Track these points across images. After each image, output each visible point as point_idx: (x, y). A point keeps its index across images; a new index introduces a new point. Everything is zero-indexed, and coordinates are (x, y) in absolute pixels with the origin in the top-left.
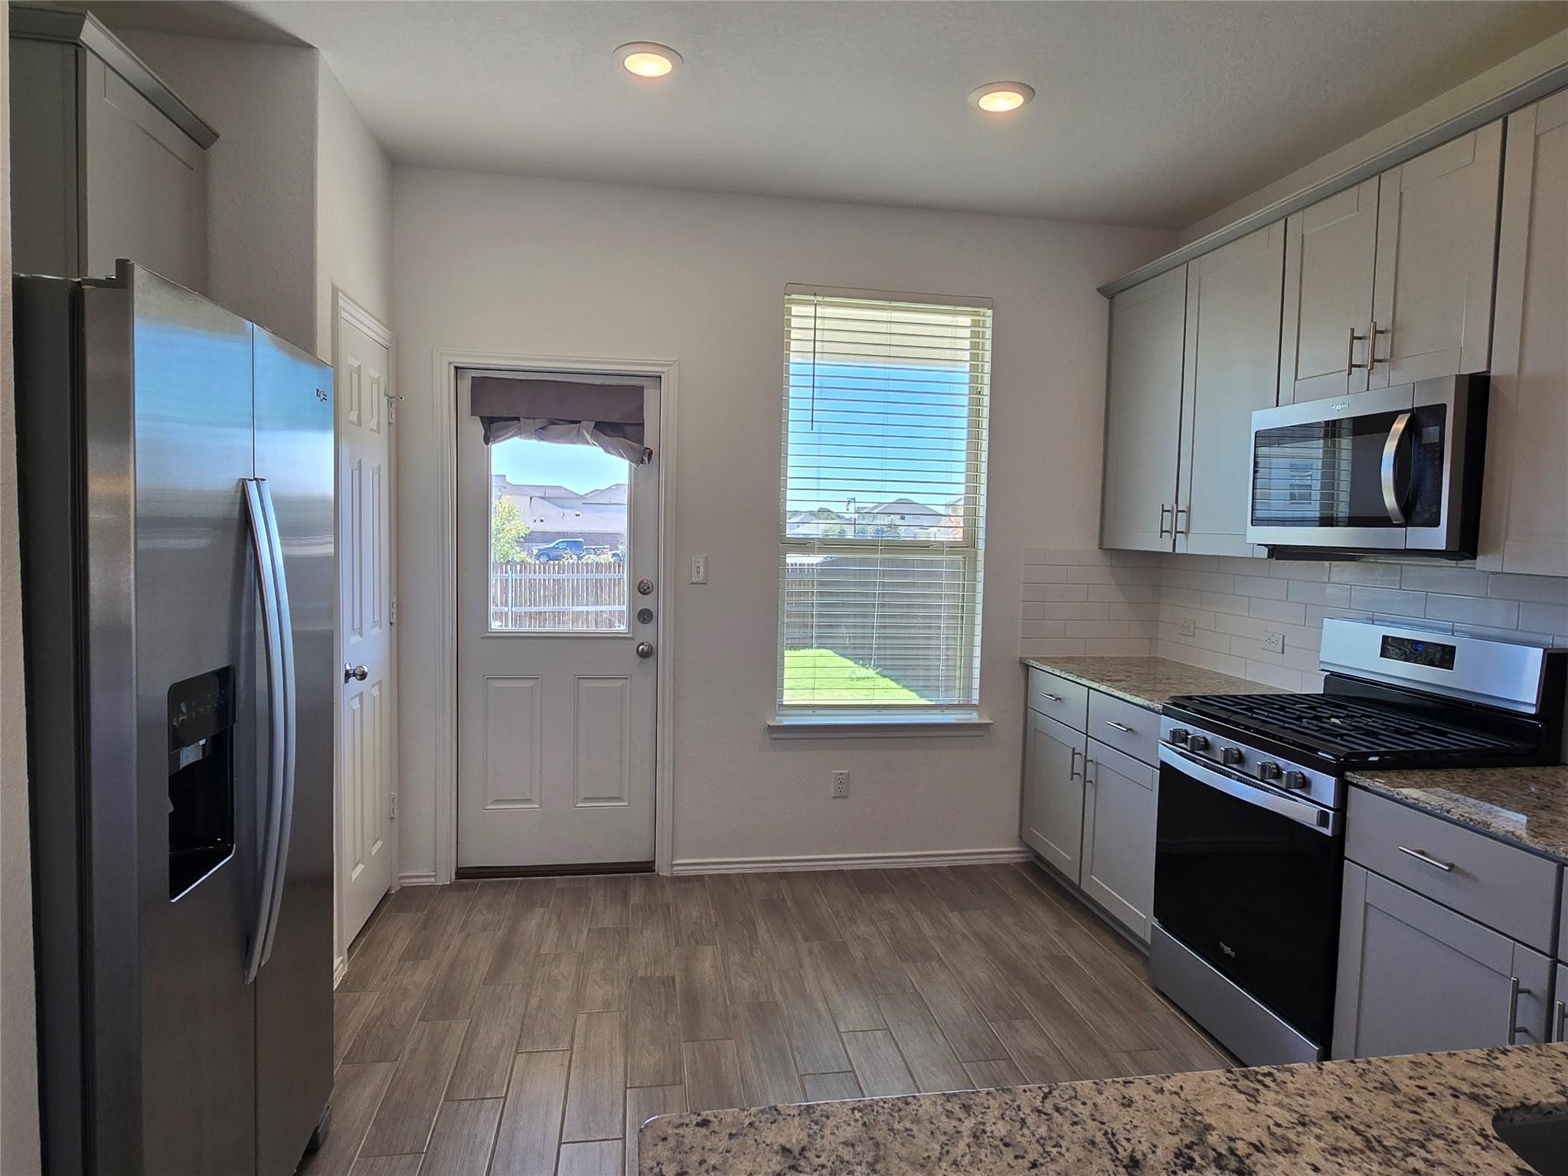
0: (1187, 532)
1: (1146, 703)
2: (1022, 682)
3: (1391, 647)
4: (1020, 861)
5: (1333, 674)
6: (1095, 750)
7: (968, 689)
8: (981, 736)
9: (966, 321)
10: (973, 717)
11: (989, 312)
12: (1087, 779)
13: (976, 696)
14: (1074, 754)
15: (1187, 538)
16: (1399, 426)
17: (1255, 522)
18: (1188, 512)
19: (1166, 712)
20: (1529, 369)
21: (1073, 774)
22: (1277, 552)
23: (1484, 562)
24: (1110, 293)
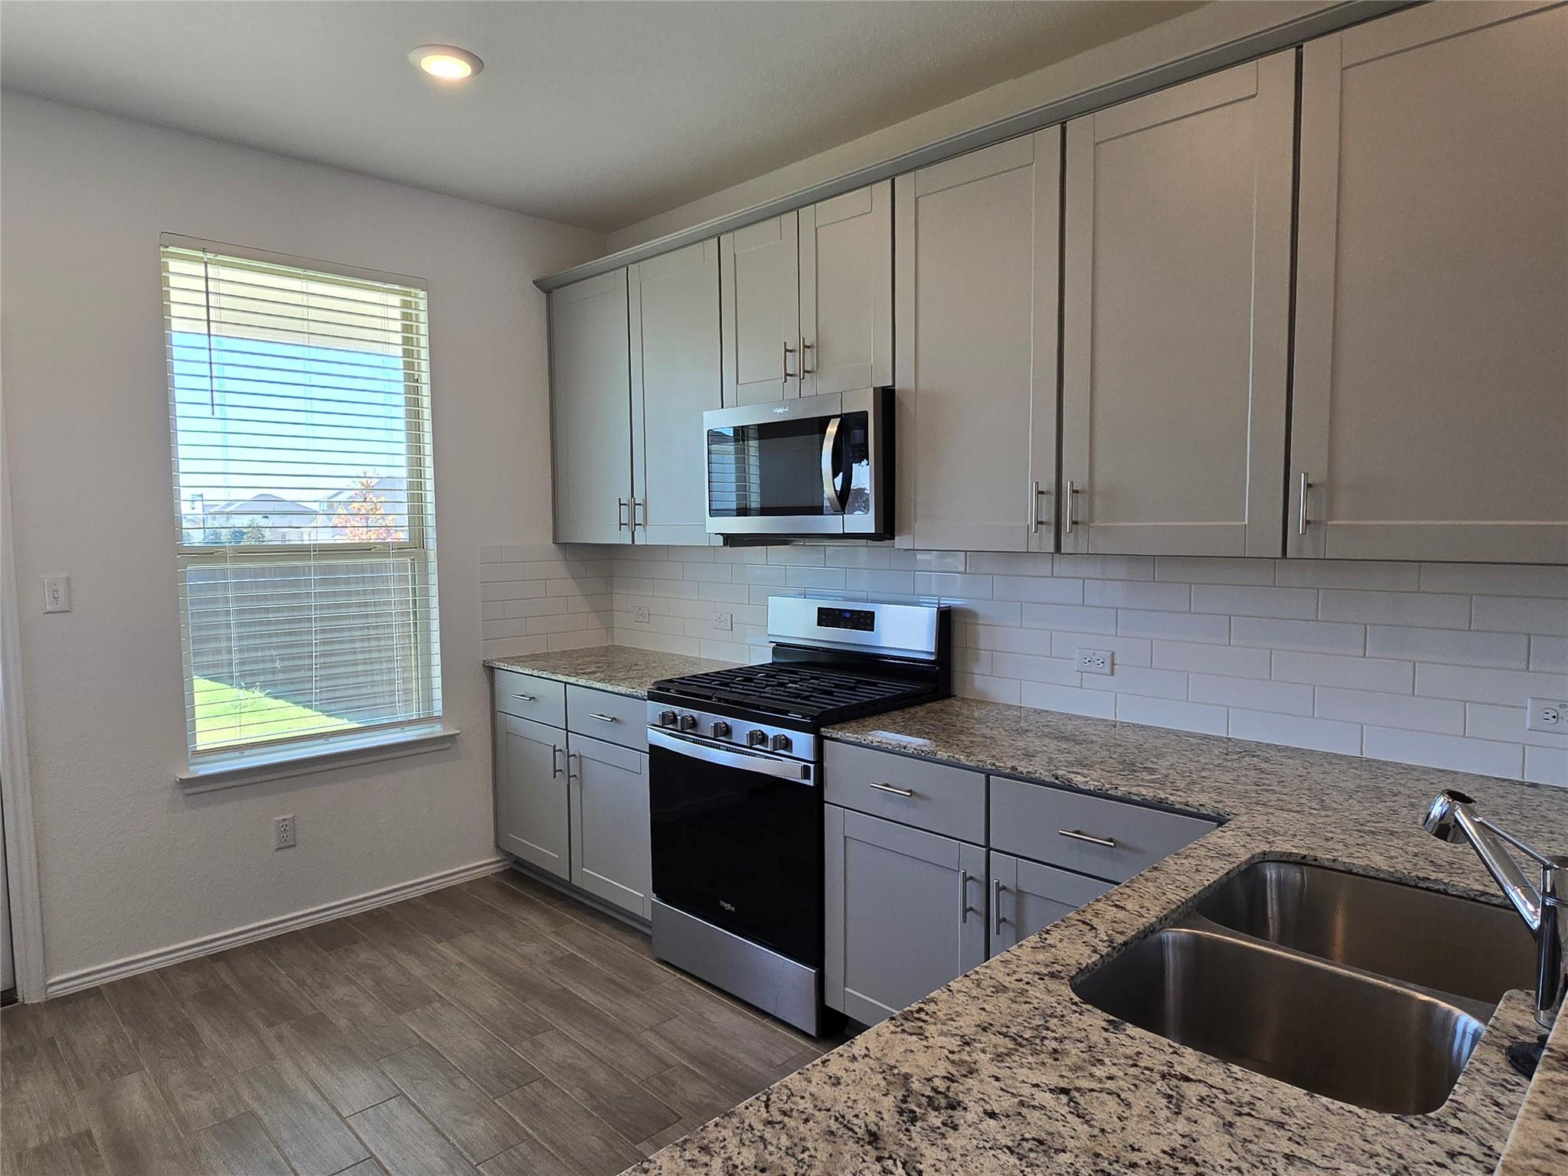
0: (645, 524)
1: (629, 691)
2: (487, 686)
3: (827, 617)
4: (499, 870)
5: (778, 644)
6: (577, 744)
7: (429, 700)
8: (448, 749)
9: (395, 300)
10: (438, 730)
11: (422, 294)
12: (571, 774)
13: (438, 708)
14: (555, 751)
15: (645, 530)
16: (832, 429)
17: (714, 512)
18: (645, 505)
19: (652, 697)
20: (922, 385)
21: (555, 771)
22: (731, 540)
23: (901, 542)
24: (548, 287)
